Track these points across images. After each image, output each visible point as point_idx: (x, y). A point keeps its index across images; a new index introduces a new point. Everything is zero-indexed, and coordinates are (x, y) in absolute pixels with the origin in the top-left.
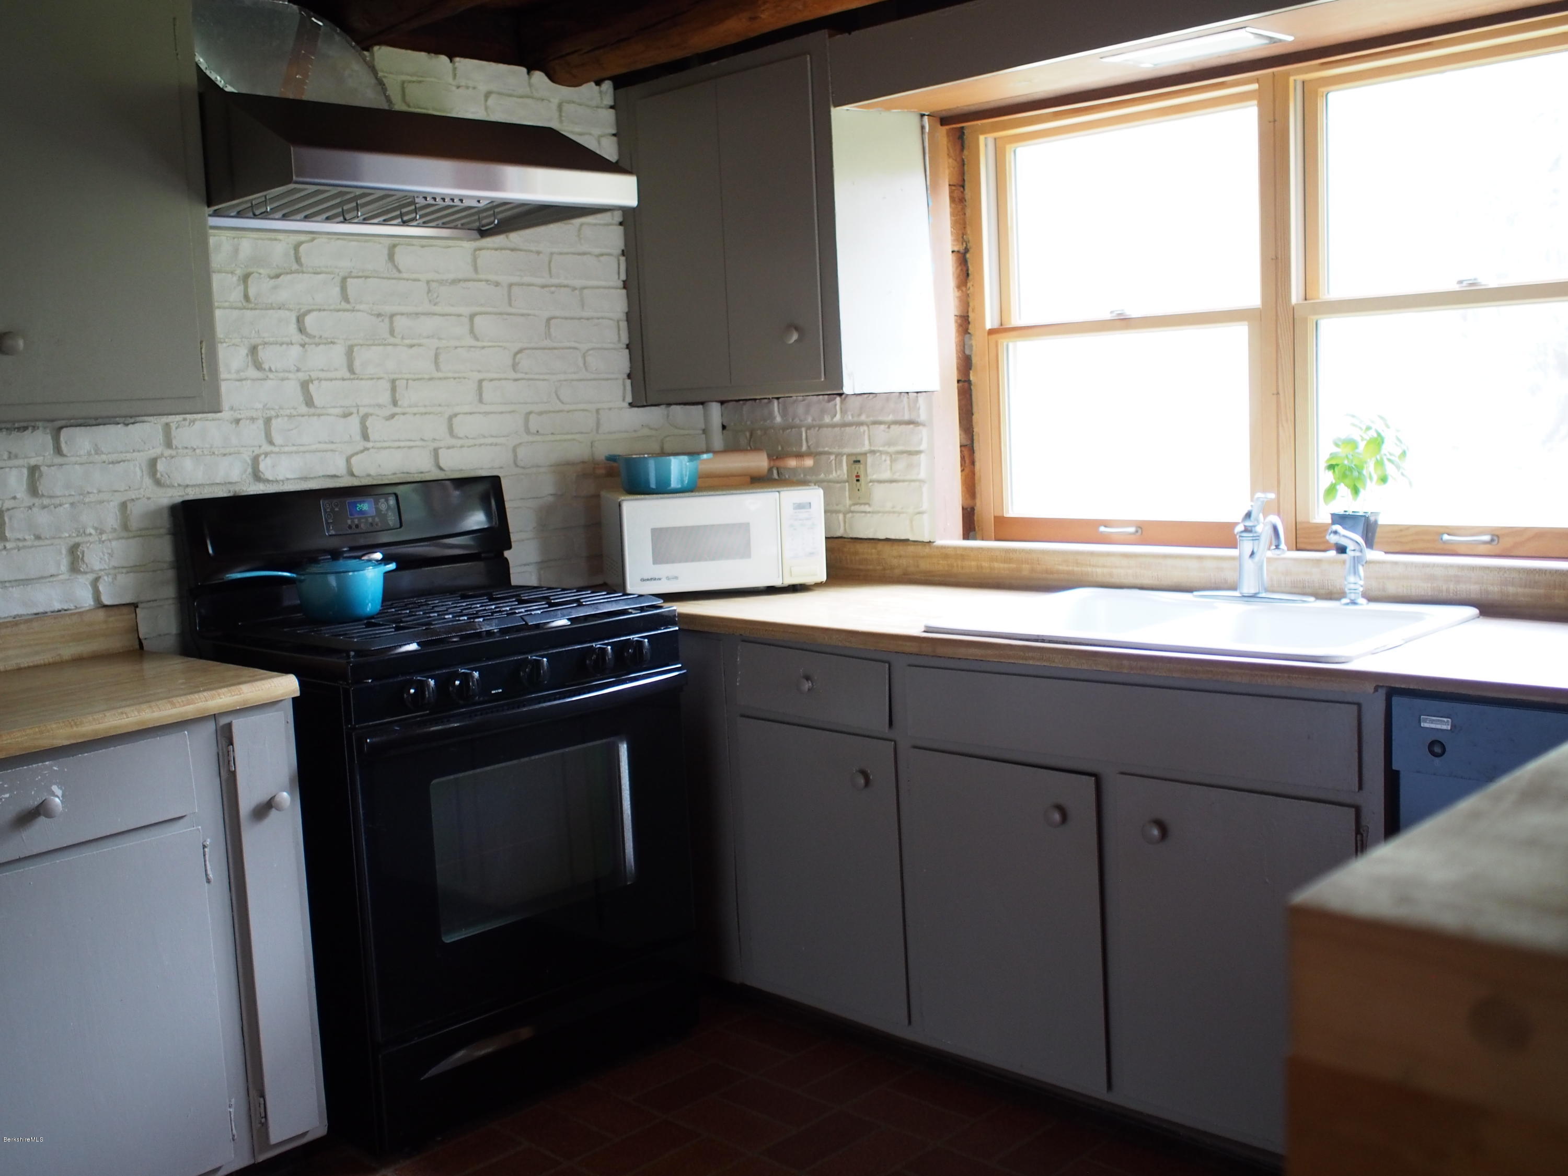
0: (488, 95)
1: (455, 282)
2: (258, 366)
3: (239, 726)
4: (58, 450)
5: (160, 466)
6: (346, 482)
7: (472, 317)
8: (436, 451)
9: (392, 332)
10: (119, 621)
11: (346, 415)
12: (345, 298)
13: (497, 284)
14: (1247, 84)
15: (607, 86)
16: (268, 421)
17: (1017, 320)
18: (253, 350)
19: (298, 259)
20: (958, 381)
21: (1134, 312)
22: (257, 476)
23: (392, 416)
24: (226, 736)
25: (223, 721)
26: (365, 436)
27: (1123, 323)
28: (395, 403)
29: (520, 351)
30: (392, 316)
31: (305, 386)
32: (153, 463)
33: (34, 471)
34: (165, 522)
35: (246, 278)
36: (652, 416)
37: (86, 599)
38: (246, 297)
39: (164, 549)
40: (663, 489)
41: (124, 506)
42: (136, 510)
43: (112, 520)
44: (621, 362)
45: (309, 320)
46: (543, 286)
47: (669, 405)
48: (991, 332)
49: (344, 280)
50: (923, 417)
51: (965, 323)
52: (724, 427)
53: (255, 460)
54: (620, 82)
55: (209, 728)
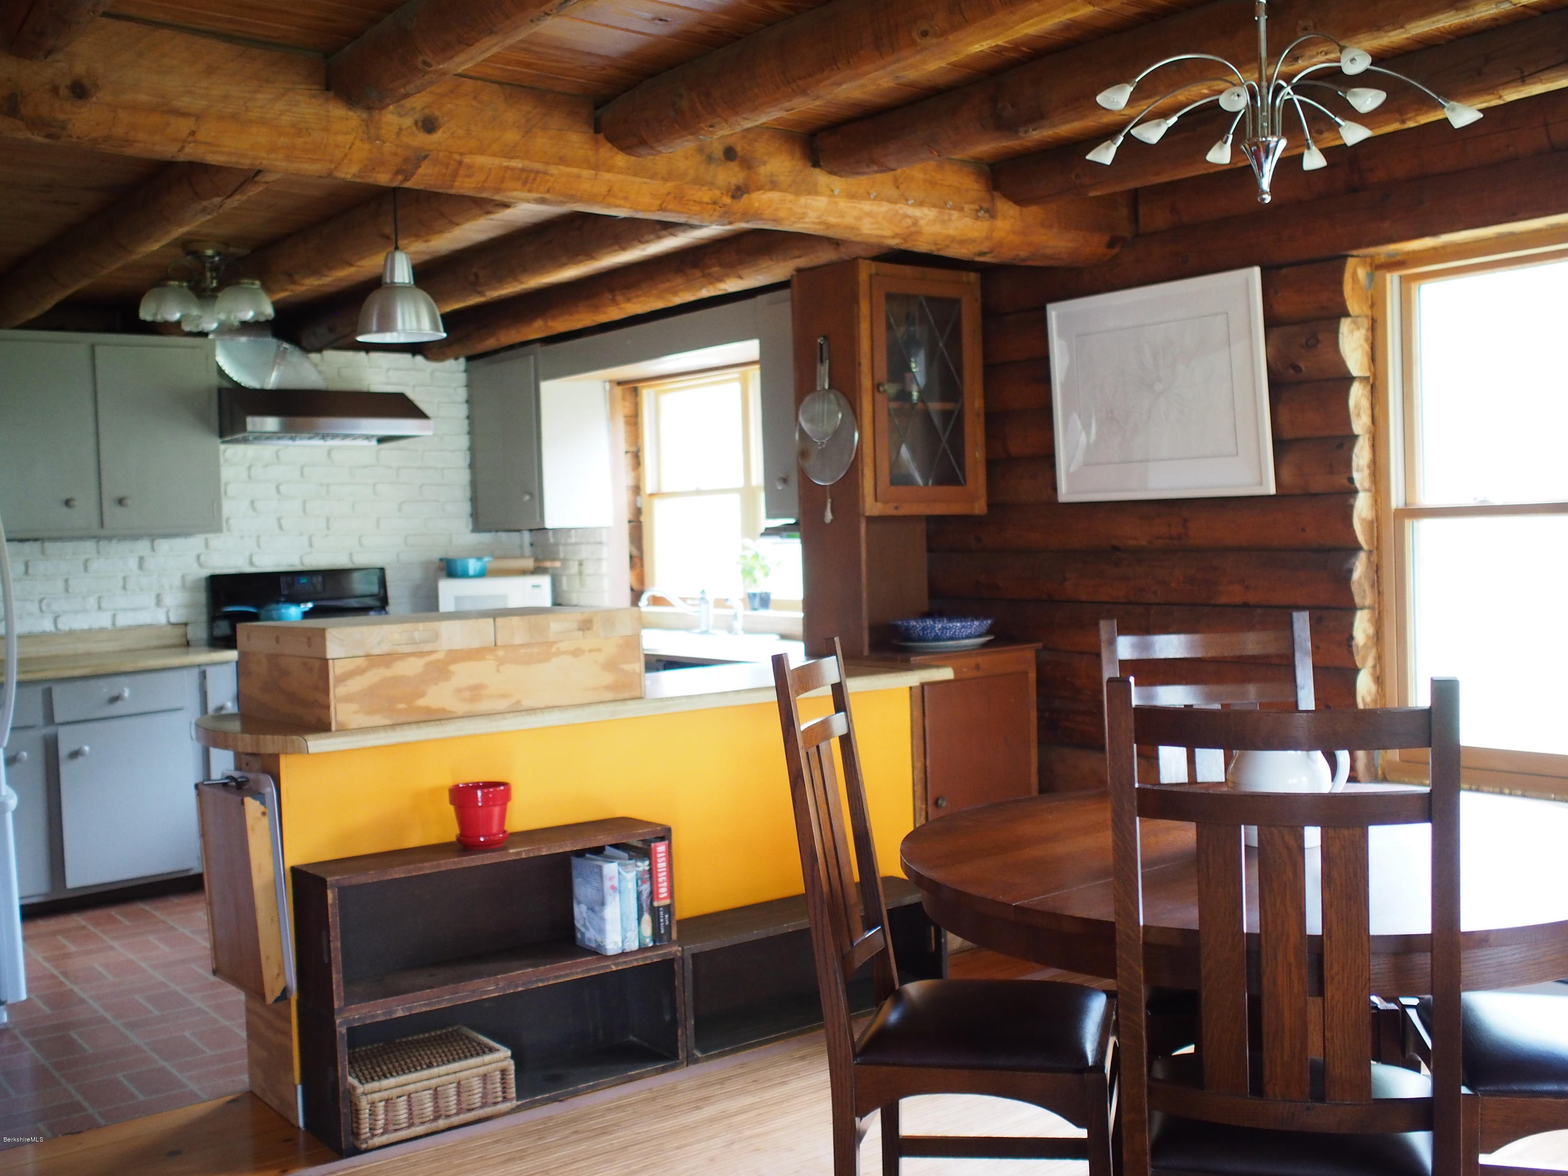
0: (388, 370)
1: (366, 467)
2: (254, 509)
3: (210, 672)
4: (153, 549)
5: (202, 558)
6: (299, 568)
7: (375, 485)
8: (351, 554)
9: (328, 492)
10: (179, 631)
11: (301, 534)
12: (302, 475)
13: (390, 467)
14: (734, 373)
15: (462, 361)
16: (258, 537)
17: (665, 488)
18: (252, 502)
19: (278, 457)
20: (630, 522)
21: (704, 487)
22: (251, 563)
23: (326, 536)
24: (203, 675)
25: (203, 668)
26: (311, 545)
27: (698, 492)
28: (328, 528)
29: (404, 502)
30: (328, 485)
31: (279, 520)
32: (198, 557)
33: (141, 560)
34: (203, 584)
35: (250, 468)
36: (485, 538)
37: (162, 620)
38: (249, 477)
39: (202, 597)
40: (464, 575)
41: (183, 577)
42: (189, 579)
43: (177, 582)
44: (466, 508)
45: (282, 488)
46: (419, 468)
47: (497, 531)
48: (651, 495)
49: (302, 468)
50: (604, 539)
51: (637, 489)
52: (532, 545)
53: (251, 557)
54: (469, 359)
55: (196, 672)
